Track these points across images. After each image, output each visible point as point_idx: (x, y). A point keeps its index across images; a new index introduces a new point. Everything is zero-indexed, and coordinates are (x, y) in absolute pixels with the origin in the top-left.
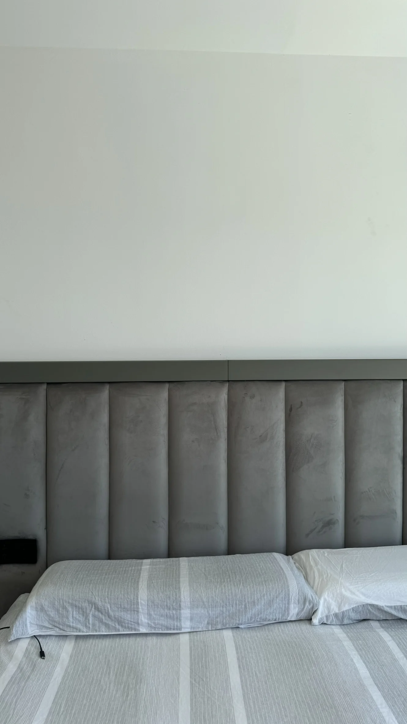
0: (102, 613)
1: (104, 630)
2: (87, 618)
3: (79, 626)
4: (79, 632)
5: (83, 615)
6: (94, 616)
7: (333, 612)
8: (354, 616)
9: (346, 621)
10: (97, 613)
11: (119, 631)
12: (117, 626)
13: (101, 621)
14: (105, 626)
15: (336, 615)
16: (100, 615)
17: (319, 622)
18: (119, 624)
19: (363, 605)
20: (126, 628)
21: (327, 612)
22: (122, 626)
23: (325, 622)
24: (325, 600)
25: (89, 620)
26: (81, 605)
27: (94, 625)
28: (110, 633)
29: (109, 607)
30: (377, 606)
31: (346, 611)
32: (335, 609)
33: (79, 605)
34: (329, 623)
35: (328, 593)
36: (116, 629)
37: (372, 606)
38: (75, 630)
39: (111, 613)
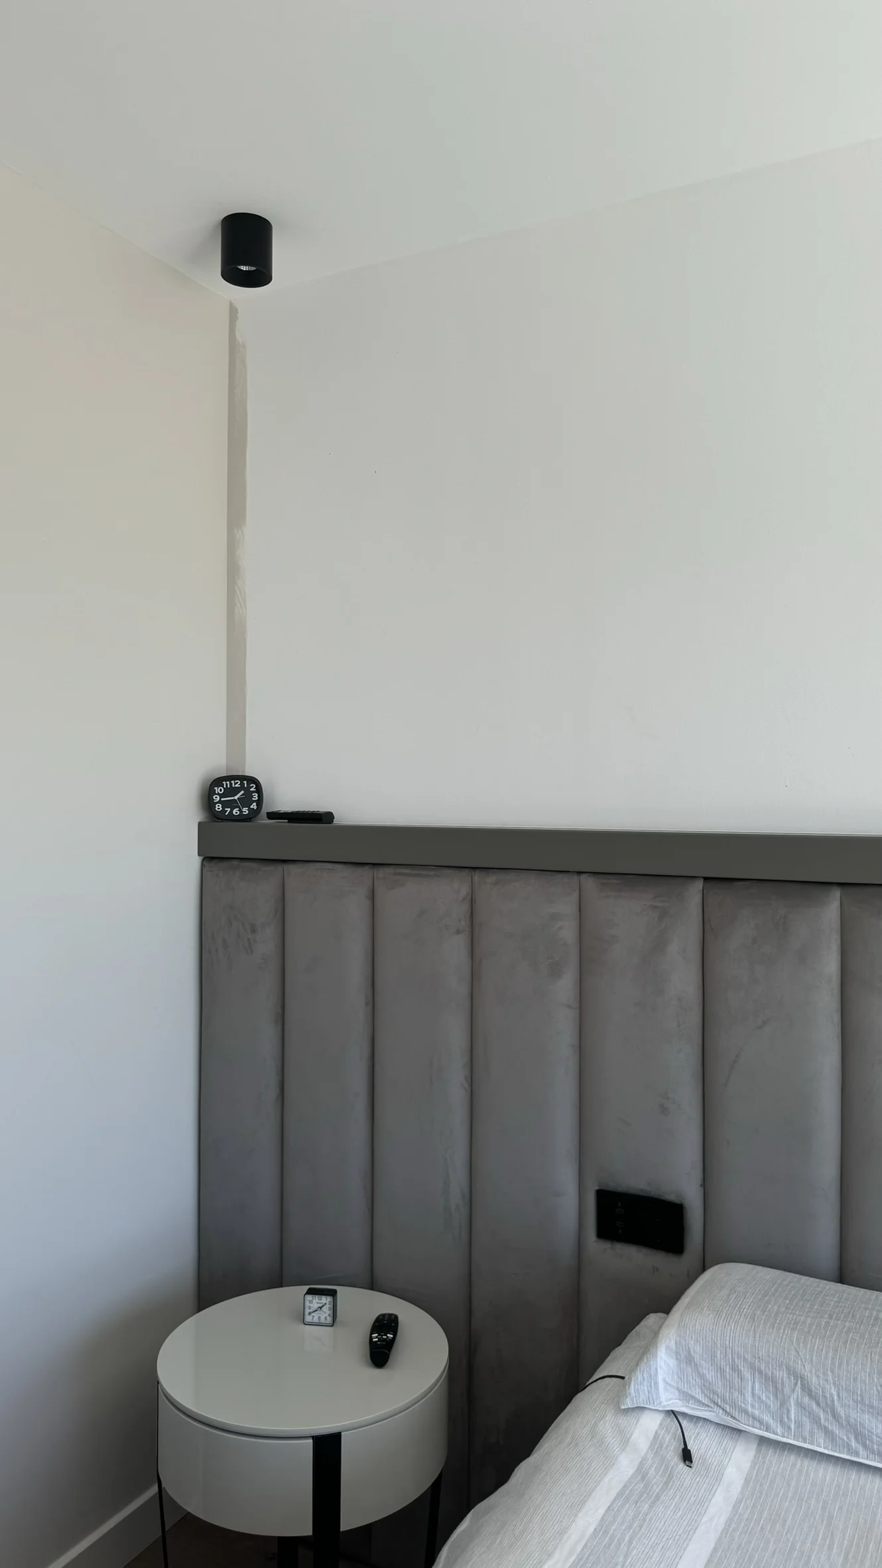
2: (783, 1403)
3: (767, 1418)
6: (800, 1405)
10: (806, 1400)
14: (825, 1434)
25: (788, 1411)
27: (799, 1425)
33: (767, 1371)
36: (849, 1450)
38: (758, 1425)
39: (841, 1411)
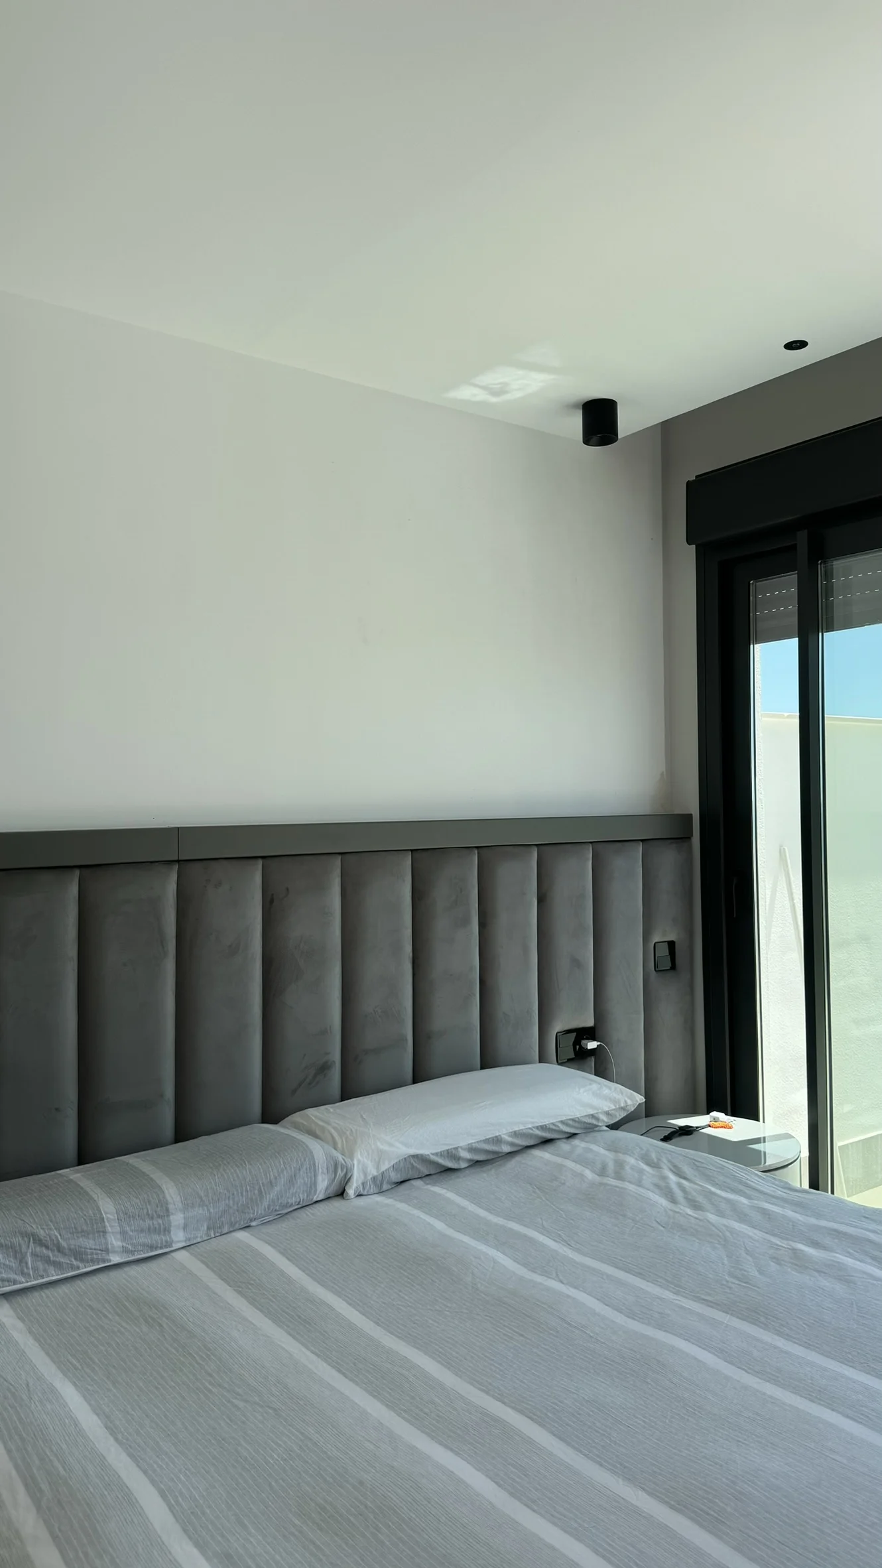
0: (47, 1247)
1: (53, 1272)
4: (14, 1284)
5: (16, 1258)
7: (371, 1176)
8: (395, 1177)
9: (385, 1187)
11: (78, 1268)
12: (75, 1263)
13: (48, 1261)
15: (374, 1179)
16: (45, 1251)
17: (355, 1194)
18: (76, 1259)
19: (405, 1159)
20: (88, 1262)
21: (362, 1177)
22: (82, 1260)
23: (362, 1192)
24: (359, 1161)
26: (10, 1241)
28: (65, 1275)
29: (58, 1234)
30: (422, 1155)
31: (386, 1170)
32: (372, 1171)
34: (365, 1193)
35: (361, 1152)
37: (415, 1156)
